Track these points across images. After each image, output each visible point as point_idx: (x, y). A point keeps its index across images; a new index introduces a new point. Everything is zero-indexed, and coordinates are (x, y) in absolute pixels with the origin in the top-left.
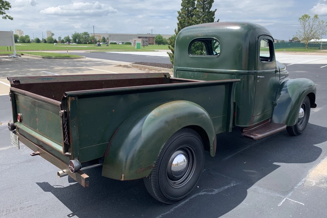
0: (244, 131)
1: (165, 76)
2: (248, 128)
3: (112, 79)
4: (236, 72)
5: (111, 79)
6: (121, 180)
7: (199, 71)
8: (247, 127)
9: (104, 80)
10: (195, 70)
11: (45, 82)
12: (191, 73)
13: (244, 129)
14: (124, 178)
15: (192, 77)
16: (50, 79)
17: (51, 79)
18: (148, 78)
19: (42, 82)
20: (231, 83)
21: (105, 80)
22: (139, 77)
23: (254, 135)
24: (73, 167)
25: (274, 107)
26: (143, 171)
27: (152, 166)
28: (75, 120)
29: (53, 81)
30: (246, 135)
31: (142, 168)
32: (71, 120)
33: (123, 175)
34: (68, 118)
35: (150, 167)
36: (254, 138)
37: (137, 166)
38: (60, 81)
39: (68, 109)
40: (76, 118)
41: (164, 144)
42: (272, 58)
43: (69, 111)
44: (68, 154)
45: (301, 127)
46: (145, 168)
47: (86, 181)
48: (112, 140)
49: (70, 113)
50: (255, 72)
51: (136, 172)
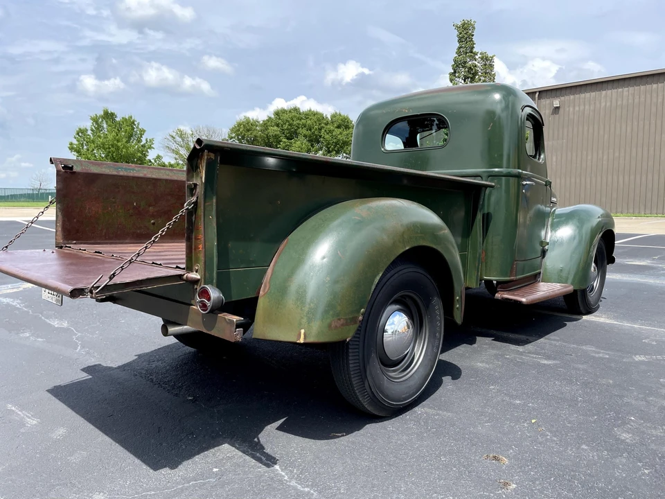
0: (498, 290)
2: (505, 285)
4: (483, 172)
6: (298, 342)
8: (503, 283)
11: (121, 173)
13: (500, 286)
14: (305, 339)
19: (115, 173)
23: (523, 296)
24: (209, 299)
25: (544, 253)
26: (343, 325)
27: (357, 317)
28: (212, 205)
29: (136, 175)
30: (506, 296)
31: (339, 319)
32: (205, 203)
33: (303, 331)
34: (197, 198)
35: (354, 320)
36: (524, 300)
37: (331, 313)
38: (149, 176)
39: (199, 179)
40: (214, 200)
41: (381, 275)
42: (540, 156)
43: (202, 181)
44: (194, 276)
45: (592, 296)
46: (346, 319)
47: (236, 328)
48: (276, 262)
49: (203, 186)
50: (519, 172)
51: (330, 326)
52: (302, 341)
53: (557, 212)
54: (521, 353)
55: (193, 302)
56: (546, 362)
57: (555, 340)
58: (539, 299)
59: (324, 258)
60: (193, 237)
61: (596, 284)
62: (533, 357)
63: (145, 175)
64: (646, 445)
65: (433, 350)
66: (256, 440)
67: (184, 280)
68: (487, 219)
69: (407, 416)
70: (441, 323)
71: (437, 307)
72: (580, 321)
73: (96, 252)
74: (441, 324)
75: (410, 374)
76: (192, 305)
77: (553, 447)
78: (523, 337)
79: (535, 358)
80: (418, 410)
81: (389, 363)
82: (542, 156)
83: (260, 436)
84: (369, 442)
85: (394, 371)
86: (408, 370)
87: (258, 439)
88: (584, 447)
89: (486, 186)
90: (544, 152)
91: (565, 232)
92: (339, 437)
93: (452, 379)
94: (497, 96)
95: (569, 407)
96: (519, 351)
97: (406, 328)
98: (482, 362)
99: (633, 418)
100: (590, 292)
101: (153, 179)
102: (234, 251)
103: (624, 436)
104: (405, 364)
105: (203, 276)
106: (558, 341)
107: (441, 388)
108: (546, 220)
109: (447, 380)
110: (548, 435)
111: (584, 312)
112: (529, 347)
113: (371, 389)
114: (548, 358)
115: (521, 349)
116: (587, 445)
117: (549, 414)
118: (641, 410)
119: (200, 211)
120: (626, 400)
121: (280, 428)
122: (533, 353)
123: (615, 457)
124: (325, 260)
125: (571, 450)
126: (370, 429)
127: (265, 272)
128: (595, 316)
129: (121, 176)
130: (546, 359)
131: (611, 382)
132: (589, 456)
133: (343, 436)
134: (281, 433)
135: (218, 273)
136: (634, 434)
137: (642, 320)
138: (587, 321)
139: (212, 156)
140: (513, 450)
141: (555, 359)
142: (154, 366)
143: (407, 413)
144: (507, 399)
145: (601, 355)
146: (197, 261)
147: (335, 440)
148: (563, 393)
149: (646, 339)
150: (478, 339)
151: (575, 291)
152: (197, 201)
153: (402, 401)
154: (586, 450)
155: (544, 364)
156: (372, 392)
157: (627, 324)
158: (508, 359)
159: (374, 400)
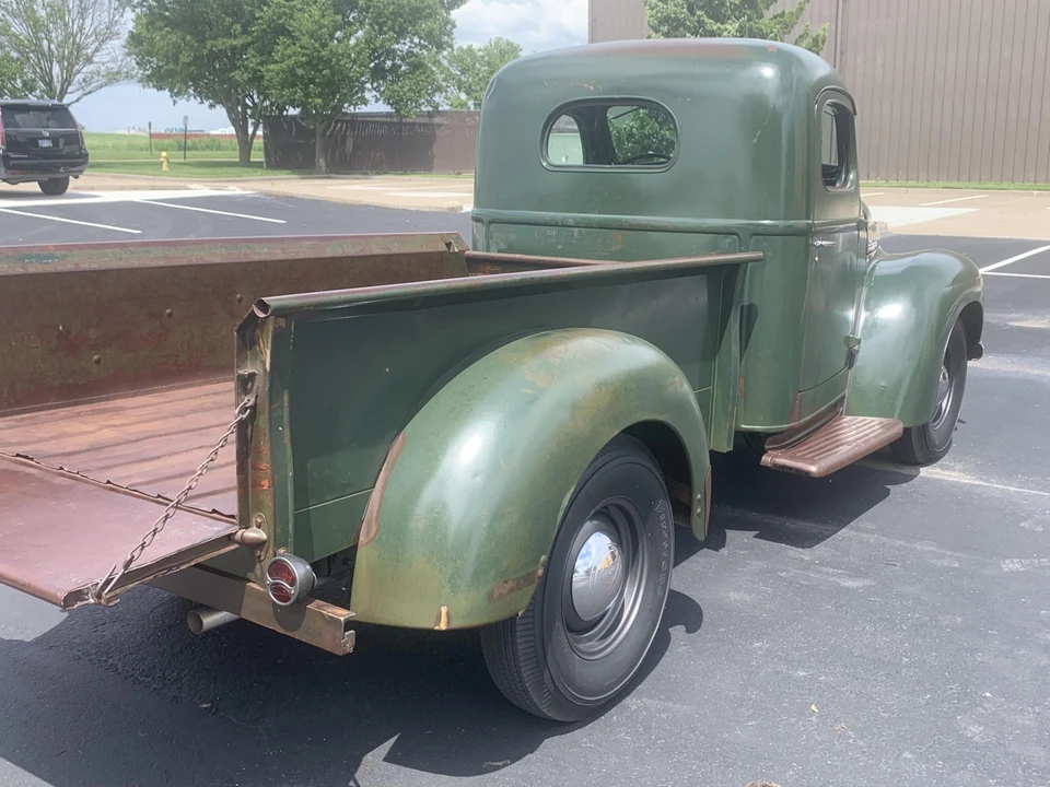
0: (767, 447)
1: (449, 245)
2: (779, 436)
3: (268, 258)
4: (741, 227)
5: (263, 258)
6: (436, 628)
7: (589, 225)
8: (776, 434)
9: (239, 261)
10: (571, 222)
11: (32, 270)
12: (554, 231)
13: (769, 439)
14: (448, 622)
15: (560, 247)
16: (47, 257)
17: (52, 257)
18: (392, 255)
19: (20, 271)
20: (733, 268)
21: (243, 260)
22: (362, 250)
23: (812, 461)
24: (292, 583)
25: (851, 358)
26: (512, 590)
27: (534, 572)
28: (282, 407)
29: (60, 268)
30: (782, 461)
31: (506, 582)
32: (271, 404)
33: (444, 610)
34: (256, 397)
35: (529, 578)
36: (813, 469)
37: (492, 573)
38: (85, 266)
39: (258, 364)
40: (286, 398)
41: (572, 490)
42: (847, 175)
43: (265, 369)
44: (254, 534)
45: (937, 429)
46: (517, 579)
47: (345, 631)
48: (386, 482)
49: (267, 377)
50: (808, 224)
51: (490, 595)
52: (443, 626)
53: (878, 272)
54: (807, 566)
55: (250, 575)
56: (849, 583)
57: (868, 531)
58: (841, 463)
59: (476, 475)
60: (250, 465)
61: (946, 404)
62: (828, 573)
63: (77, 265)
64: (1004, 745)
65: (655, 591)
66: (352, 783)
67: (237, 542)
68: (749, 316)
69: (613, 715)
70: (669, 543)
71: (663, 517)
72: (916, 479)
73: (18, 455)
74: (669, 547)
75: (617, 641)
76: (250, 581)
77: (856, 759)
78: (810, 527)
79: (833, 575)
80: (631, 702)
81: (579, 627)
82: (851, 176)
83: (357, 776)
84: (552, 774)
85: (590, 639)
86: (614, 635)
87: (356, 782)
88: (907, 755)
89: (746, 262)
90: (856, 167)
91: (893, 312)
92: (498, 768)
93: (688, 631)
94: (768, 71)
95: (887, 678)
96: (803, 560)
97: (610, 558)
98: (738, 590)
99: (988, 694)
100: (935, 420)
101: (93, 272)
102: (315, 474)
103: (974, 730)
104: (607, 622)
105: (272, 537)
106: (872, 532)
107: (667, 653)
108: (858, 291)
109: (678, 632)
110: (850, 737)
111: (921, 460)
112: (821, 549)
113: (554, 683)
114: (855, 573)
115: (805, 554)
116: (912, 752)
117: (853, 696)
118: (1004, 678)
119: (263, 421)
120: (979, 657)
121: (389, 758)
122: (829, 565)
123: (955, 771)
124: (478, 478)
125: (886, 763)
126: (552, 745)
127: (367, 498)
128: (943, 468)
129: (32, 275)
130: (850, 577)
131: (959, 620)
132: (914, 772)
133: (506, 765)
134: (394, 767)
135: (296, 516)
136: (987, 726)
137: (1023, 474)
138: (928, 481)
139: (282, 322)
140: (794, 771)
141: (866, 576)
142: (108, 634)
143: (612, 711)
144: (782, 668)
145: (946, 562)
146: (259, 507)
147: (493, 774)
148: (877, 650)
149: (1025, 520)
150: (730, 534)
151: (907, 431)
152: (256, 404)
153: (605, 692)
154: (909, 760)
155: (848, 589)
156: (556, 687)
157: (997, 486)
158: (784, 579)
159: (559, 699)
